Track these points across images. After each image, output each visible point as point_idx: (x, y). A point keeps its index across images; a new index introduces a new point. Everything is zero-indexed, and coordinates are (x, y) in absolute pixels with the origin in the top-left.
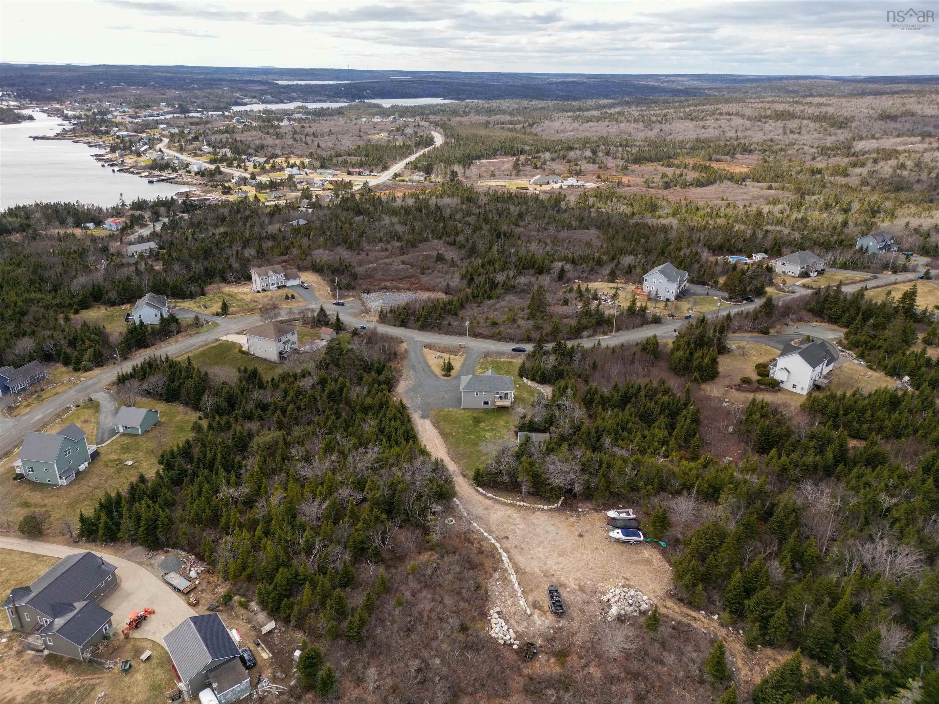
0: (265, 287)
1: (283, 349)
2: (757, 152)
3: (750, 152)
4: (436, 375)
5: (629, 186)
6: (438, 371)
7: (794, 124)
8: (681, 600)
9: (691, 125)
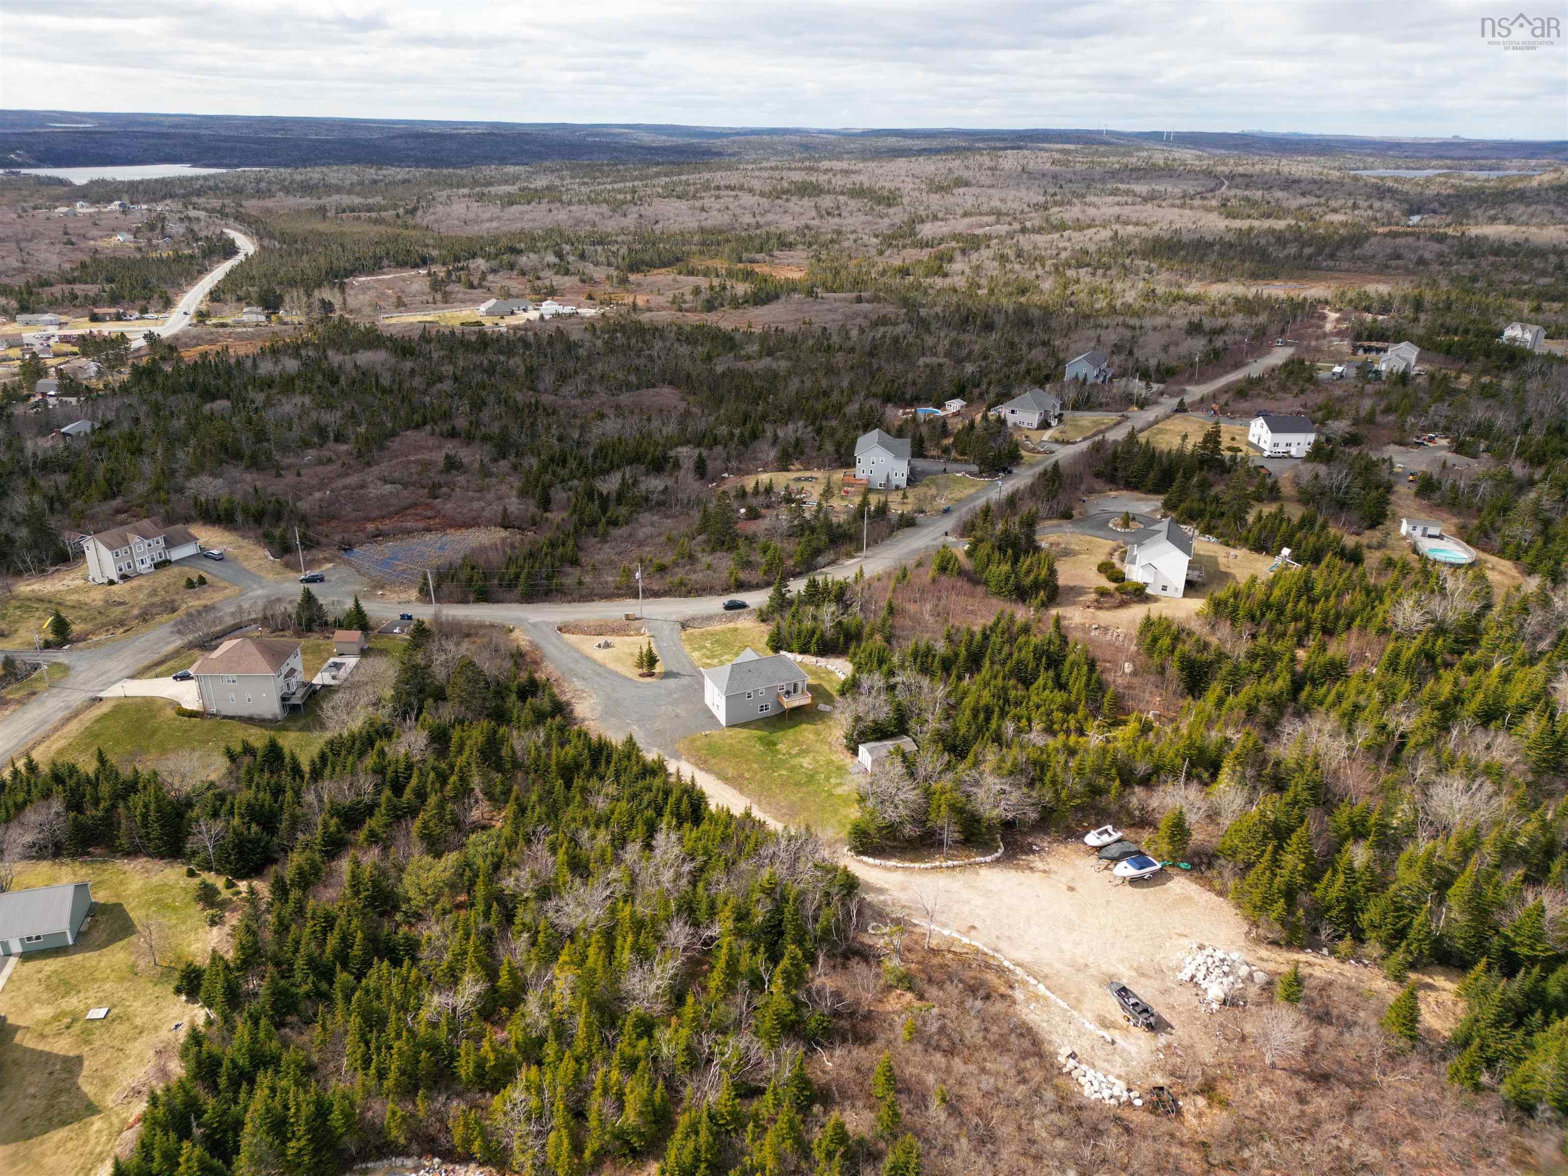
0: (126, 570)
1: (285, 690)
2: (800, 247)
3: (790, 246)
4: (626, 678)
5: (650, 310)
6: (632, 672)
7: (827, 202)
8: (1274, 943)
9: (683, 205)
